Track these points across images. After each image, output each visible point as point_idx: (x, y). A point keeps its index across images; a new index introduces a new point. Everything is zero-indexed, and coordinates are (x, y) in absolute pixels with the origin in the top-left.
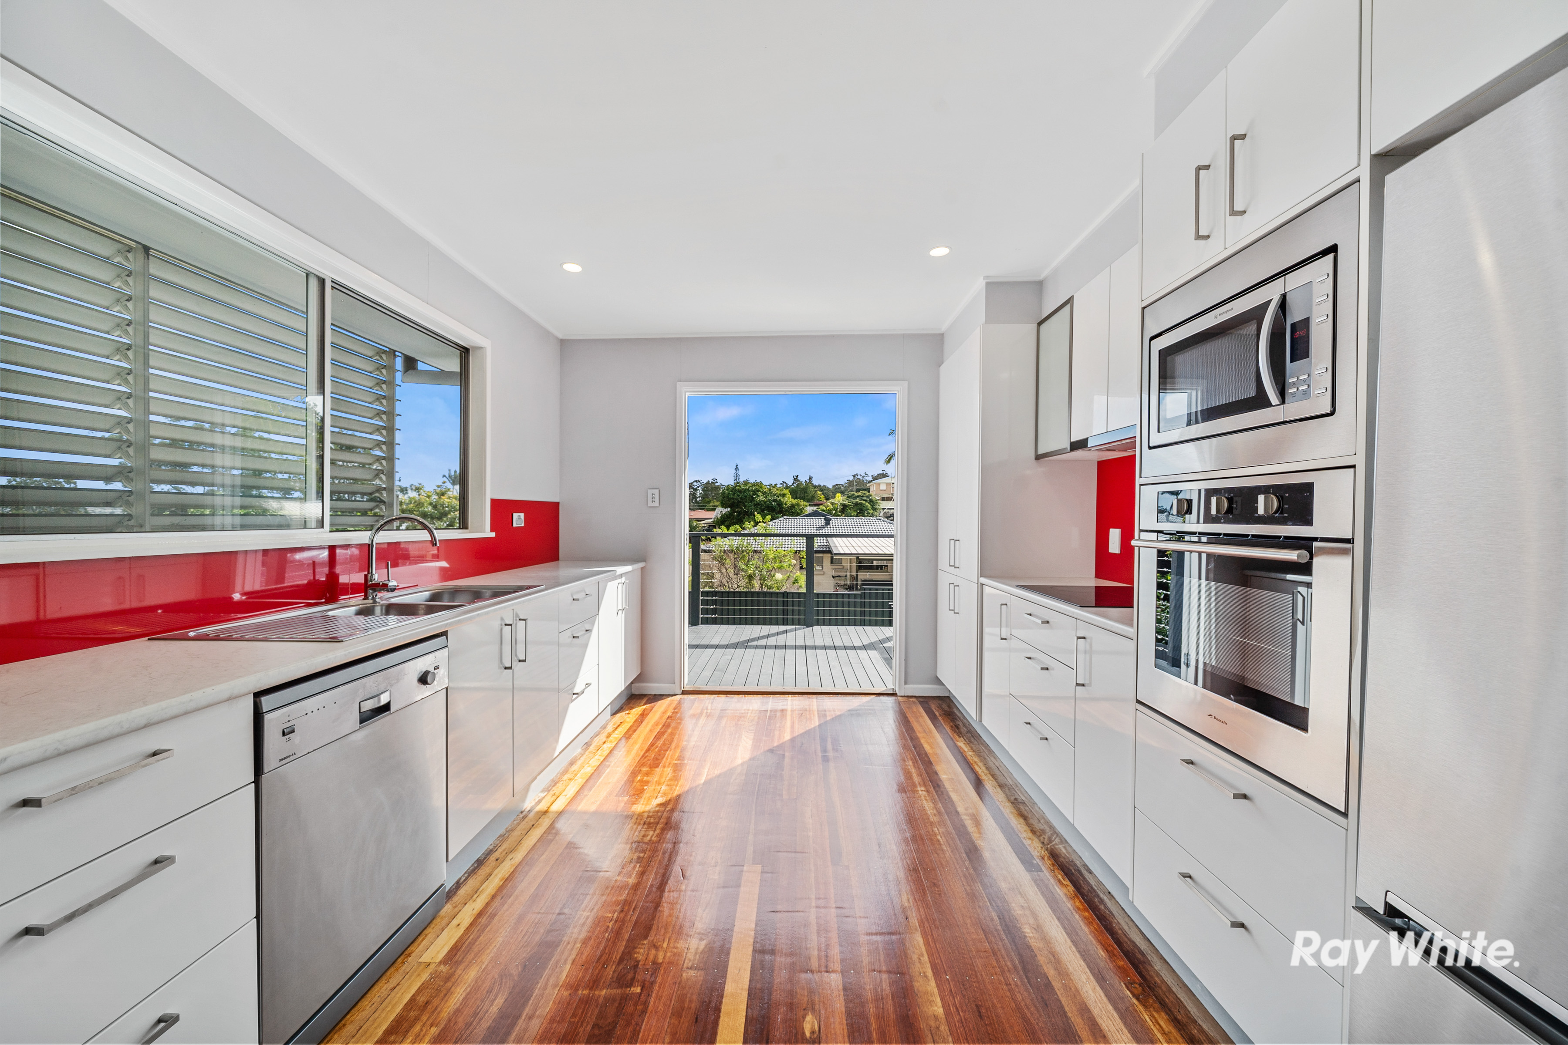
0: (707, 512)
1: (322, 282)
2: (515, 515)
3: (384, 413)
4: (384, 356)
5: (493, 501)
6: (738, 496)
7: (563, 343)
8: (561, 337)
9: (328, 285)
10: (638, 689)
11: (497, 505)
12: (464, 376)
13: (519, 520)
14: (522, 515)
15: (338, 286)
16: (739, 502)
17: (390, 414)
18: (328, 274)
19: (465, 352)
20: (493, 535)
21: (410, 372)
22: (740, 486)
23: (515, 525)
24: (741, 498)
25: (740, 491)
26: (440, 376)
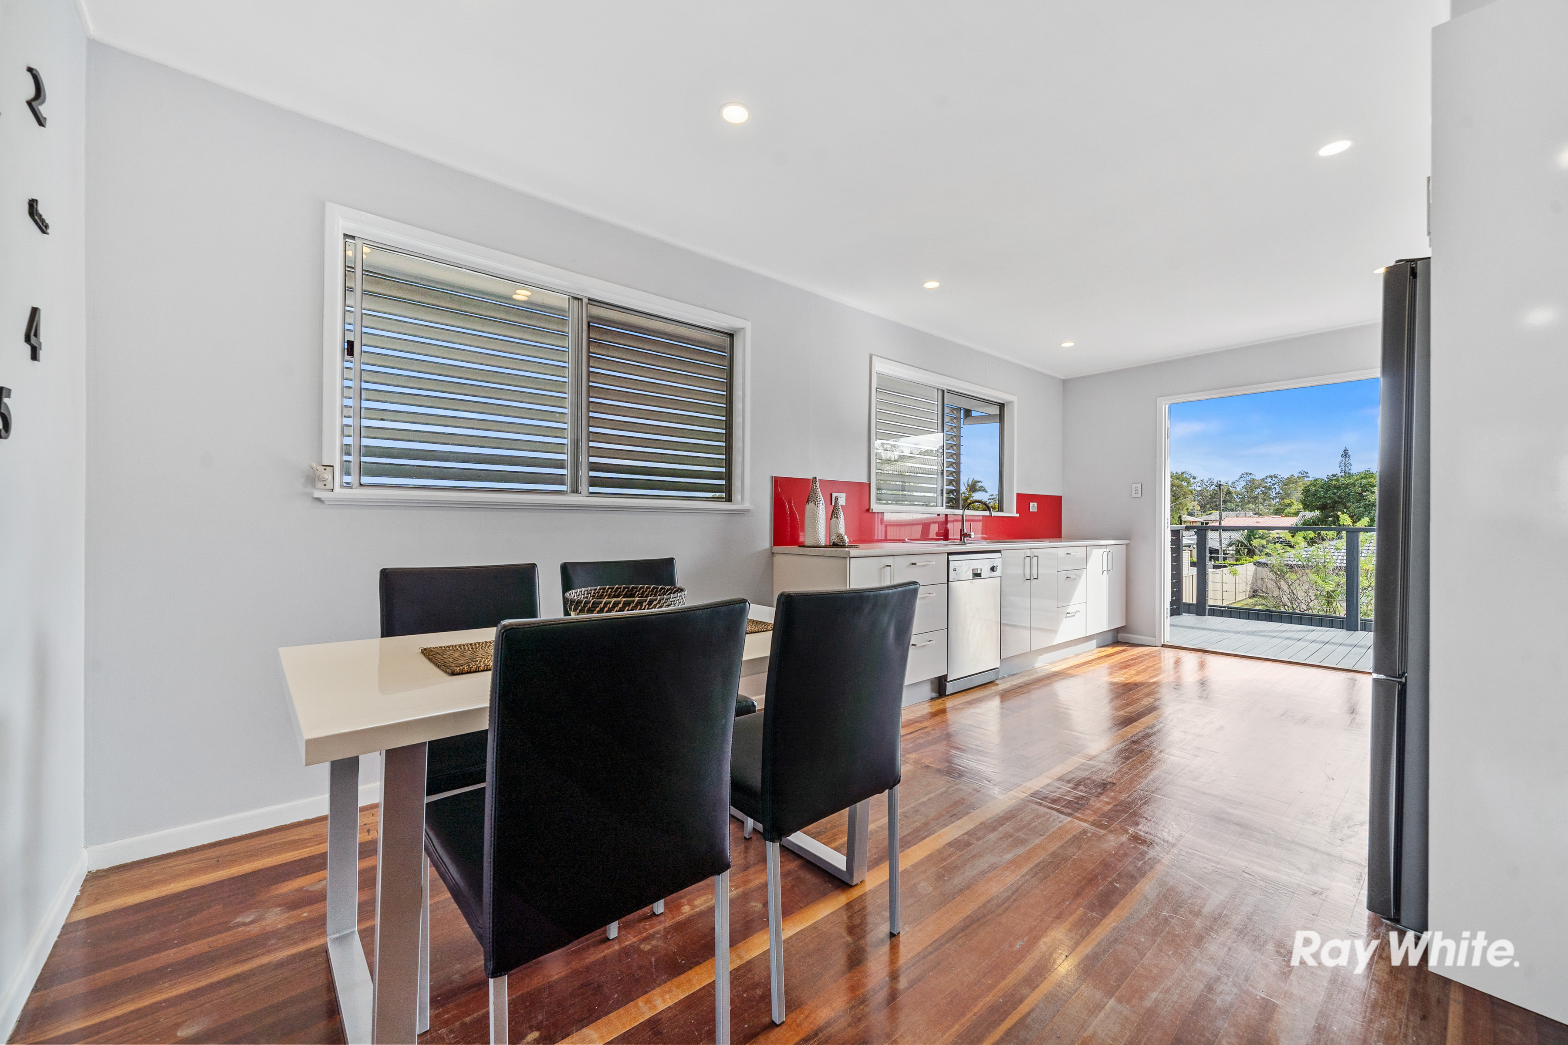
0: (1286, 518)
1: (943, 391)
2: (1031, 504)
3: (955, 445)
4: (955, 412)
5: (1018, 495)
6: (1334, 494)
7: (1064, 382)
8: (1063, 377)
9: (945, 391)
10: (1121, 636)
11: (1020, 496)
12: (1001, 417)
13: (1033, 507)
14: (1036, 504)
15: (949, 391)
16: (1335, 502)
17: (958, 446)
18: (945, 387)
19: (1002, 406)
20: (1018, 515)
21: (968, 418)
22: (1337, 480)
23: (1031, 510)
24: (1339, 497)
25: (1338, 488)
26: (989, 417)
